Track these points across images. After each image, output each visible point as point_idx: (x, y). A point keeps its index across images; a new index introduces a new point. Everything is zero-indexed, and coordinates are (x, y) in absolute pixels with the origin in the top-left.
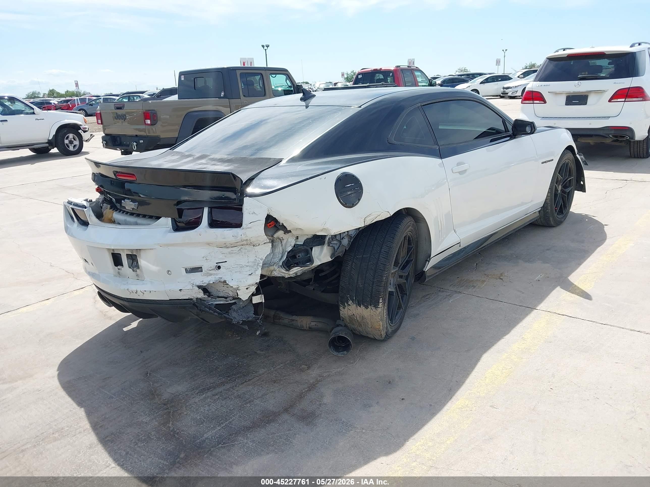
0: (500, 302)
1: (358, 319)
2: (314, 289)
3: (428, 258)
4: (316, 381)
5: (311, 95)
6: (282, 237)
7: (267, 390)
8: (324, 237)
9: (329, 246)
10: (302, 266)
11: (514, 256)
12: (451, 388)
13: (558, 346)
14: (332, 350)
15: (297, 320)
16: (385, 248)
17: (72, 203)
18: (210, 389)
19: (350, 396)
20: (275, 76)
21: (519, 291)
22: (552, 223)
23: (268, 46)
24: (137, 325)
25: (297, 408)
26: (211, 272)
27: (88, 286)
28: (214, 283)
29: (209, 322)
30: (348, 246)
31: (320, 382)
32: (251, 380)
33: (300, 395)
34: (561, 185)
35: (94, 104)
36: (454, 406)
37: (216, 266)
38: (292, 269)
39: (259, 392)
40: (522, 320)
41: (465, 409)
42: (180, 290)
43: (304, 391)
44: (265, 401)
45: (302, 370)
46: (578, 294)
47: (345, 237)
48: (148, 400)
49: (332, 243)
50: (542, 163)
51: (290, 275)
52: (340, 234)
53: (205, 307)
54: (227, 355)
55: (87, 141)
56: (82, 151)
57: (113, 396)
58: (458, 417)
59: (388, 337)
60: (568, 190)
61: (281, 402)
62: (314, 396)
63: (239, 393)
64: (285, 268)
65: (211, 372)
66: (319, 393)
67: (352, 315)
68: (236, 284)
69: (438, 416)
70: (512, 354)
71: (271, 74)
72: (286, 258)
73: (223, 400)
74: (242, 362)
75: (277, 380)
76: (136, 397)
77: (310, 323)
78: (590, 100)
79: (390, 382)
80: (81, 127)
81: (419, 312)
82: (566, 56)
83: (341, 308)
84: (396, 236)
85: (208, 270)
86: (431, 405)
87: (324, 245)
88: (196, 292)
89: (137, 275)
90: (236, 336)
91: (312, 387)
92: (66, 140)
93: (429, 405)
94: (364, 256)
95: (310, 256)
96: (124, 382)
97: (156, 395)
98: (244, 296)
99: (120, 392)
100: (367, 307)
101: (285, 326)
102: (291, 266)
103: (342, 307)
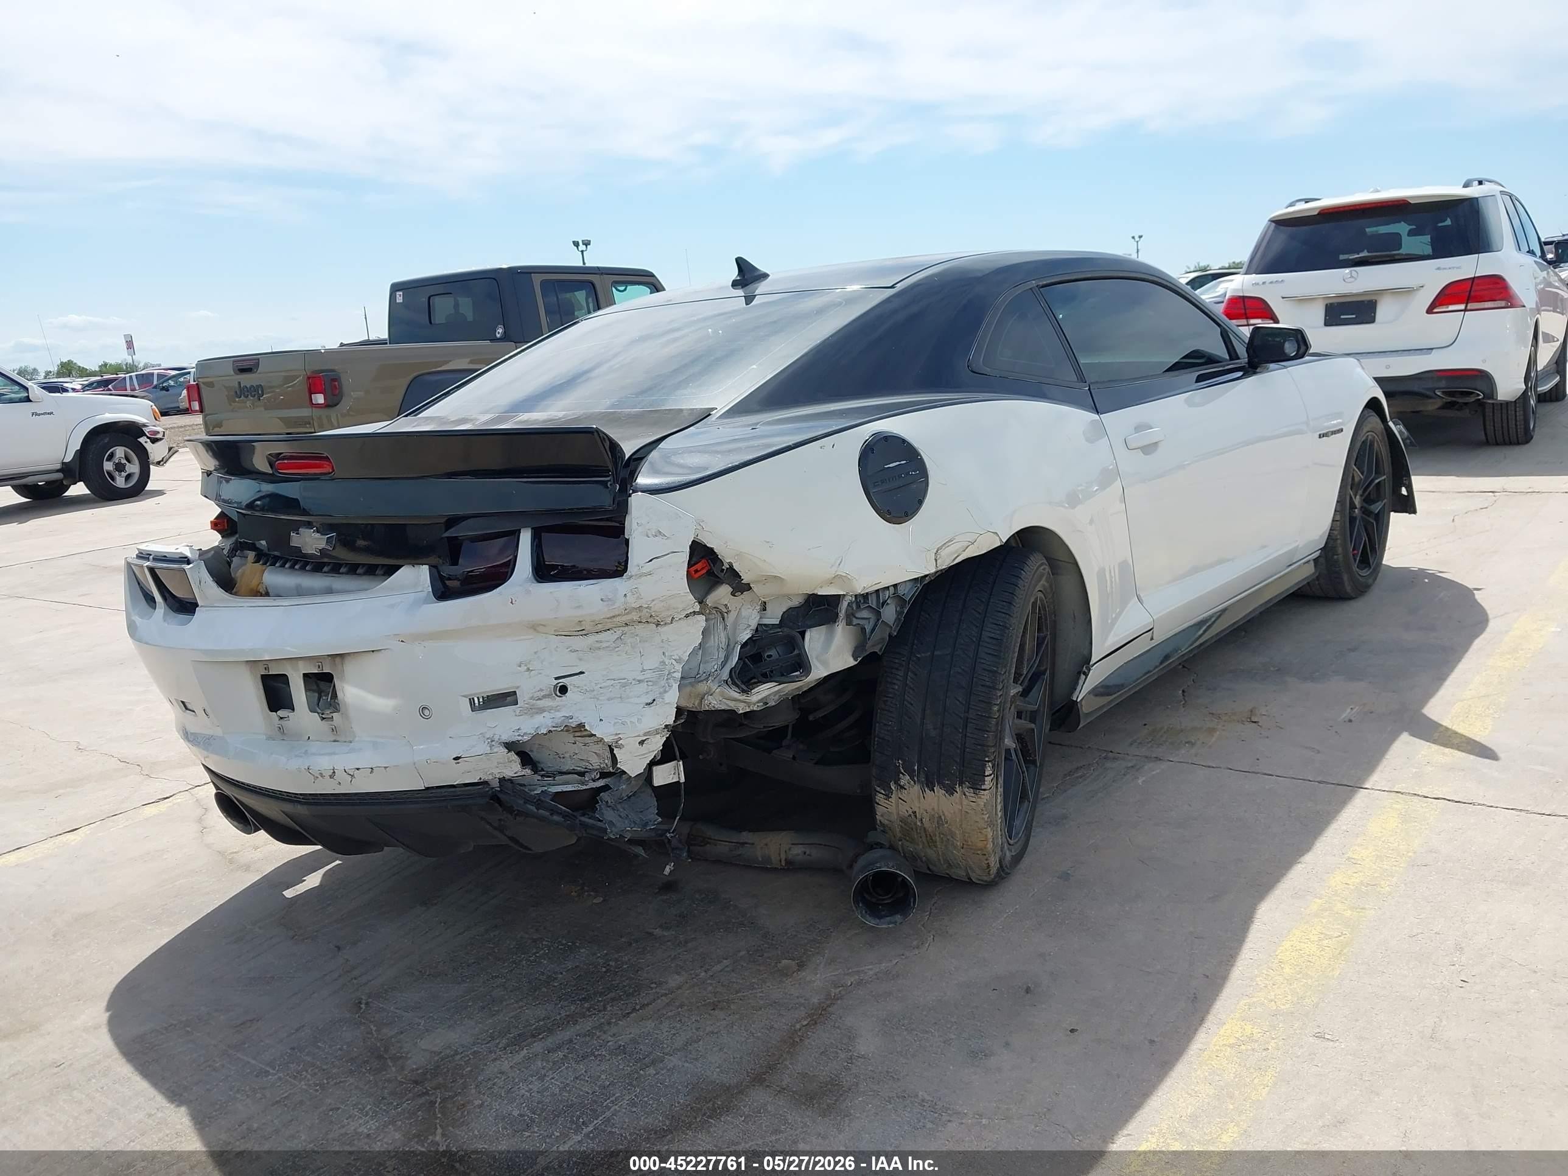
0: (1266, 776)
1: (927, 824)
2: (794, 758)
3: (1084, 664)
4: (826, 999)
5: (756, 274)
6: (726, 605)
7: (698, 1029)
8: (837, 598)
9: (849, 623)
10: (783, 679)
11: (1272, 669)
12: (1195, 994)
13: (1448, 873)
14: (861, 913)
15: (753, 844)
16: (990, 630)
17: (151, 555)
18: (539, 1034)
19: (927, 1032)
20: (625, 290)
21: (1307, 748)
22: (1348, 588)
23: (587, 243)
24: (319, 880)
25: (788, 1072)
26: (541, 703)
27: (180, 792)
28: (550, 731)
29: (530, 850)
30: (897, 626)
31: (839, 1002)
32: (648, 1005)
33: (790, 1038)
34: (1361, 496)
35: (172, 386)
36: (1215, 1040)
37: (555, 686)
38: (756, 689)
39: (674, 1034)
40: (1335, 817)
41: (1249, 1047)
42: (454, 759)
43: (798, 1026)
44: (696, 1059)
45: (785, 973)
46: (1459, 748)
47: (888, 601)
48: (367, 1075)
49: (858, 615)
50: (1320, 437)
51: (749, 704)
52: (877, 591)
53: (526, 801)
54: (574, 943)
55: (158, 463)
56: (146, 489)
57: (268, 1069)
58: (1234, 1070)
59: (1004, 873)
60: (1376, 508)
61: (741, 1058)
62: (828, 1038)
63: (619, 1040)
64: (737, 686)
65: (535, 991)
66: (841, 1030)
67: (910, 815)
68: (613, 730)
69: (1180, 1070)
70: (1335, 900)
71: (616, 283)
72: (739, 659)
73: (577, 1062)
74: (616, 960)
75: (719, 1002)
76: (334, 1066)
77: (790, 849)
78: (1381, 312)
79: (1028, 990)
80: (146, 430)
81: (1064, 811)
82: (1316, 213)
83: (880, 798)
84: (1015, 598)
85: (532, 698)
86: (1152, 1042)
87: (835, 622)
88: (501, 761)
89: (334, 730)
90: (590, 895)
91: (819, 1015)
92: (108, 463)
93: (1146, 1042)
94: (936, 653)
95: (799, 655)
96: (297, 1030)
97: (390, 1058)
98: (632, 763)
99: (286, 1058)
100: (950, 791)
101: (719, 861)
102: (752, 681)
103: (882, 796)
